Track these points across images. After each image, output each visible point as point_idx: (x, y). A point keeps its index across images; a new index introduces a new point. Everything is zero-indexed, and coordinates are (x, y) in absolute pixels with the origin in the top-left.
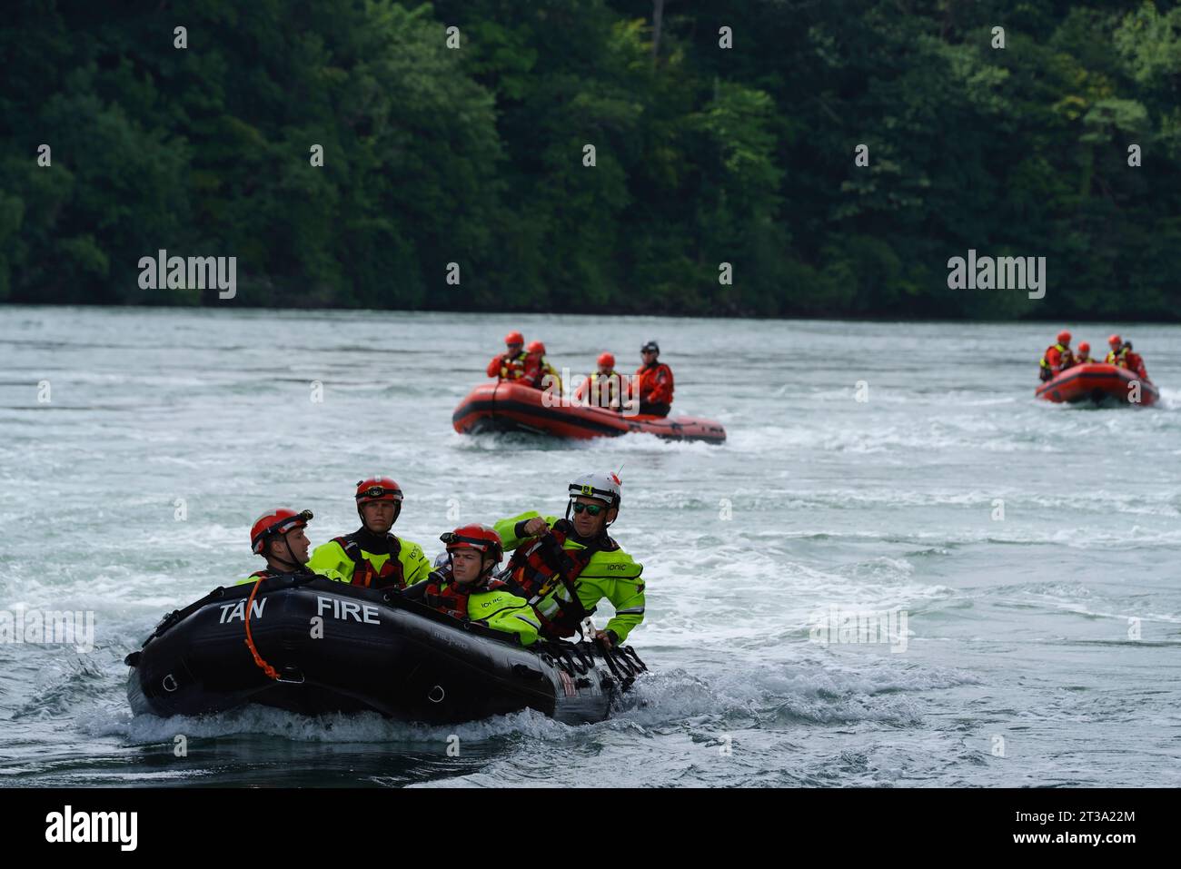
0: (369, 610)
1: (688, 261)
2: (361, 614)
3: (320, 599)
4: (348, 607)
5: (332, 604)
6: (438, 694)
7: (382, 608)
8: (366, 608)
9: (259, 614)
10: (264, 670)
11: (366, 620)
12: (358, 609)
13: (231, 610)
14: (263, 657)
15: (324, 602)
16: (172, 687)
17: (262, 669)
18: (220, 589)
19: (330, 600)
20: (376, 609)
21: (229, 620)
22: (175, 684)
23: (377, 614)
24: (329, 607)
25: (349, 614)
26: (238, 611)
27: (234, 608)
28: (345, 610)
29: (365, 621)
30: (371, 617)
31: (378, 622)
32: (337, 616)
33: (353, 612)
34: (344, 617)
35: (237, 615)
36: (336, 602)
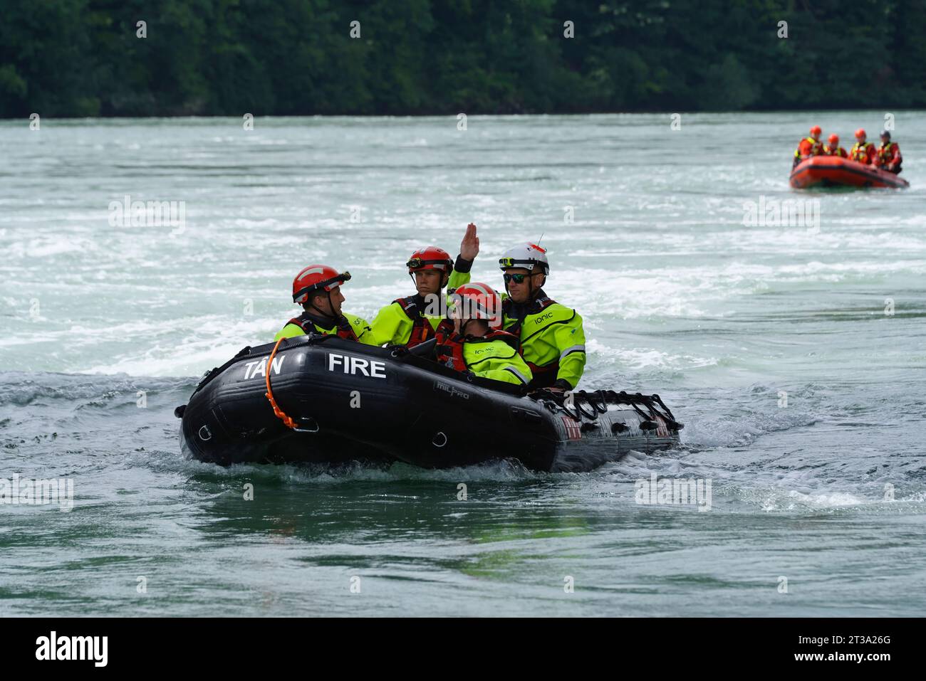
0: (377, 365)
1: (481, 71)
2: (368, 369)
3: (332, 356)
4: (357, 362)
5: (342, 360)
6: (441, 440)
7: (389, 363)
8: (373, 363)
9: (278, 371)
10: (283, 421)
11: (374, 374)
12: (366, 364)
13: (254, 367)
14: (282, 408)
15: (336, 359)
16: (206, 436)
17: (281, 420)
18: (248, 348)
19: (341, 357)
20: (384, 364)
21: (252, 377)
22: (210, 434)
23: (383, 369)
24: (340, 363)
25: (358, 369)
26: (260, 368)
27: (257, 365)
28: (354, 366)
29: (372, 375)
30: (378, 372)
31: (384, 376)
32: (346, 371)
33: (362, 367)
34: (353, 372)
35: (260, 371)
36: (346, 359)
